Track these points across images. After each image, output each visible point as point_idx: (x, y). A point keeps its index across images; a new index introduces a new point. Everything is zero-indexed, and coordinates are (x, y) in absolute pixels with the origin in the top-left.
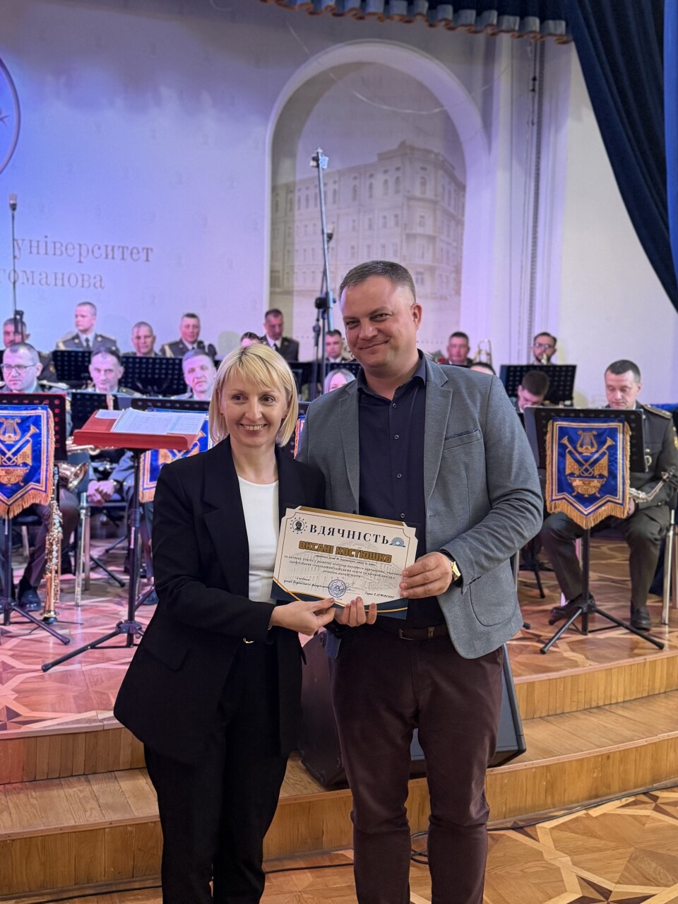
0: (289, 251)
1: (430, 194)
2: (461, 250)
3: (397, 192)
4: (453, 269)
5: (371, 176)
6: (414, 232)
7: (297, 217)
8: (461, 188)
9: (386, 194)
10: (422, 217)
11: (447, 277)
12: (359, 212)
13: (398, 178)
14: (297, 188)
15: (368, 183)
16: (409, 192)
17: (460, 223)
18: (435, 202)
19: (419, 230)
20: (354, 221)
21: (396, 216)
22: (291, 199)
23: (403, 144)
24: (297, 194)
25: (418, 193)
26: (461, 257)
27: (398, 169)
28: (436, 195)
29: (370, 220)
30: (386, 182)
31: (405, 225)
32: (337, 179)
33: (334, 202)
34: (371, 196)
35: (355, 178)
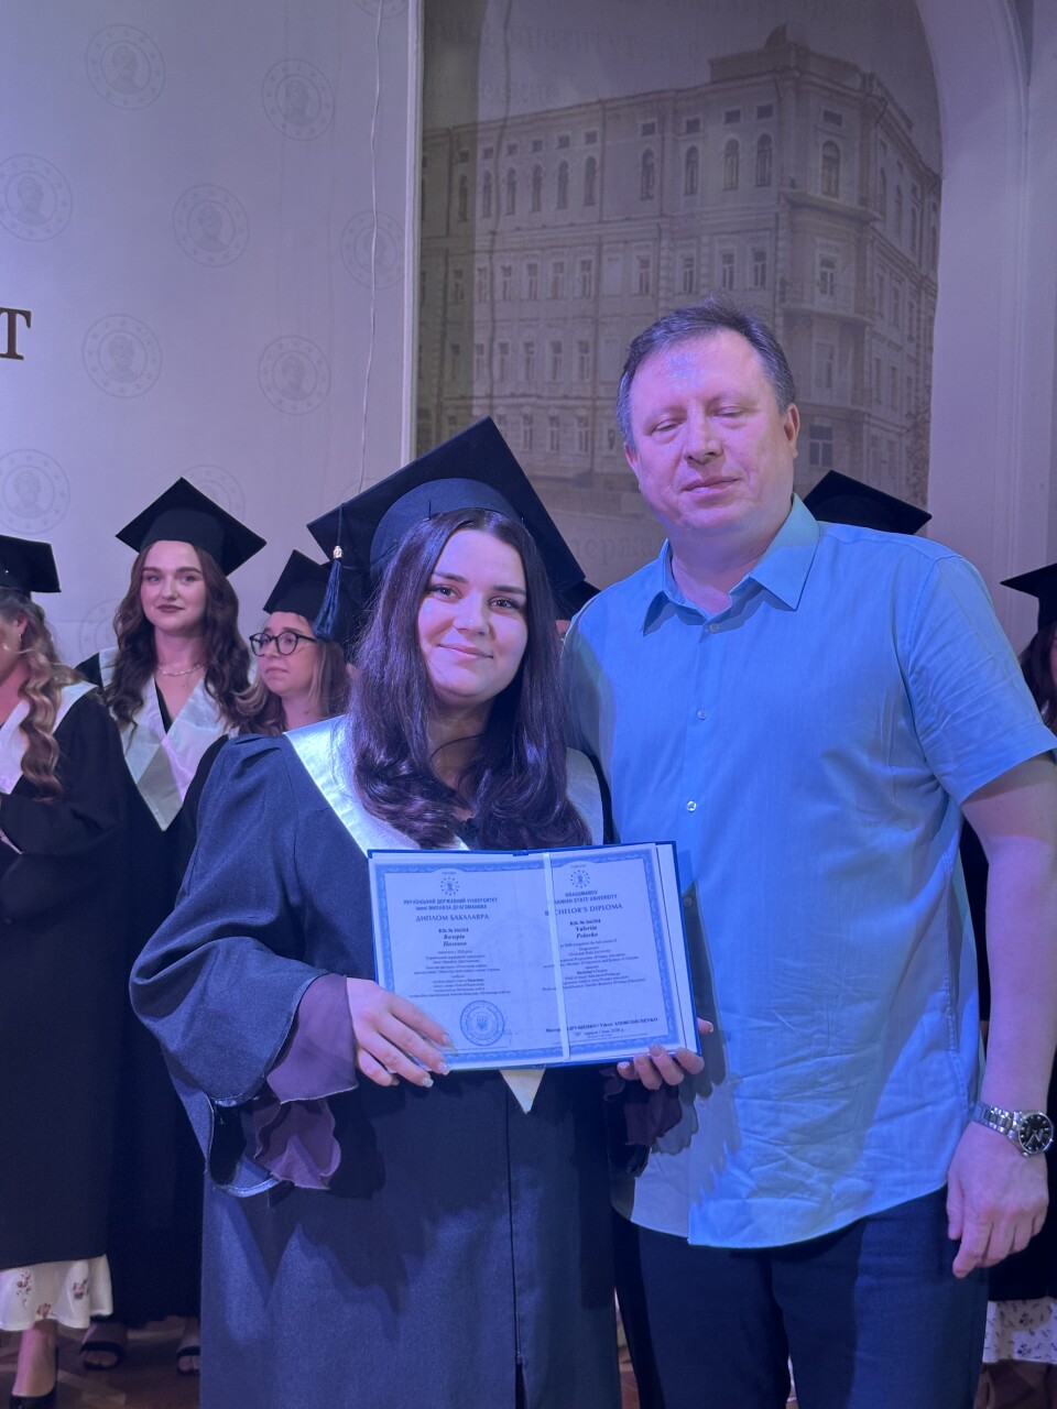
0: (456, 349)
1: (847, 199)
2: (929, 367)
3: (763, 182)
4: (908, 423)
5: (693, 126)
6: (806, 306)
7: (481, 242)
8: (930, 183)
9: (733, 187)
10: (828, 263)
11: (891, 443)
12: (660, 238)
13: (764, 140)
14: (480, 148)
15: (684, 149)
16: (793, 184)
17: (925, 287)
18: (862, 222)
19: (820, 303)
20: (645, 263)
21: (760, 256)
22: (463, 179)
23: (777, 37)
24: (483, 166)
25: (816, 191)
26: (928, 388)
27: (764, 112)
28: (863, 201)
29: (689, 262)
30: (732, 147)
31: (783, 283)
32: (596, 128)
33: (589, 201)
34: (692, 191)
35: (648, 130)
